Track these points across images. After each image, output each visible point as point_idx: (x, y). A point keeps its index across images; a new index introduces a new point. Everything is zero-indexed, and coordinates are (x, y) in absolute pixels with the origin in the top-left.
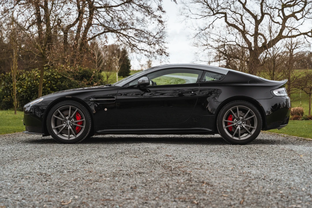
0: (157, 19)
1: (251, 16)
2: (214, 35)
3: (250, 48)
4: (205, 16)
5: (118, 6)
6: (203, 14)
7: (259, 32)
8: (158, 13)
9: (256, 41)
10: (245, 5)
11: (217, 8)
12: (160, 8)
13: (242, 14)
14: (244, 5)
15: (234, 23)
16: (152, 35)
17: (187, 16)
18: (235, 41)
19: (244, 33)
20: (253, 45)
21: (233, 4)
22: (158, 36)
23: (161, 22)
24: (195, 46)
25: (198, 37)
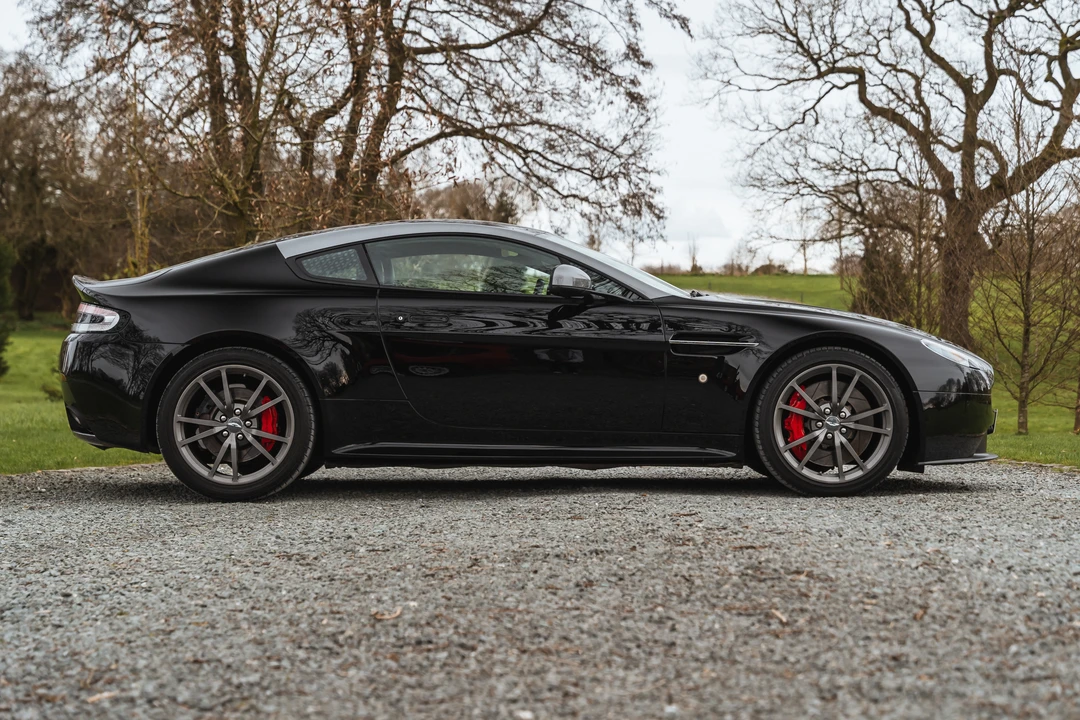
0: (622, 90)
1: (951, 82)
2: (822, 147)
3: (948, 194)
4: (789, 82)
5: (489, 44)
6: (780, 75)
7: (979, 135)
8: (625, 70)
9: (968, 166)
10: (931, 40)
11: (831, 51)
12: (633, 52)
13: (920, 74)
14: (926, 42)
15: (893, 105)
16: (606, 144)
17: (726, 79)
18: (896, 170)
19: (925, 139)
20: (958, 182)
21: (889, 38)
22: (625, 150)
23: (635, 98)
24: (754, 186)
25: (765, 155)
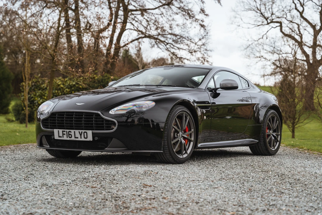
0: (199, 24)
1: (309, 26)
2: (268, 46)
3: (307, 61)
4: (258, 26)
5: (156, 8)
6: (255, 24)
7: (318, 43)
8: (200, 16)
9: (314, 53)
10: (303, 13)
11: (271, 16)
12: (203, 11)
13: (299, 24)
14: (301, 14)
15: (291, 33)
16: (193, 41)
17: (238, 24)
18: (291, 53)
19: (301, 44)
20: (311, 57)
21: (290, 12)
23: (202, 26)
24: (247, 58)
25: (250, 49)
